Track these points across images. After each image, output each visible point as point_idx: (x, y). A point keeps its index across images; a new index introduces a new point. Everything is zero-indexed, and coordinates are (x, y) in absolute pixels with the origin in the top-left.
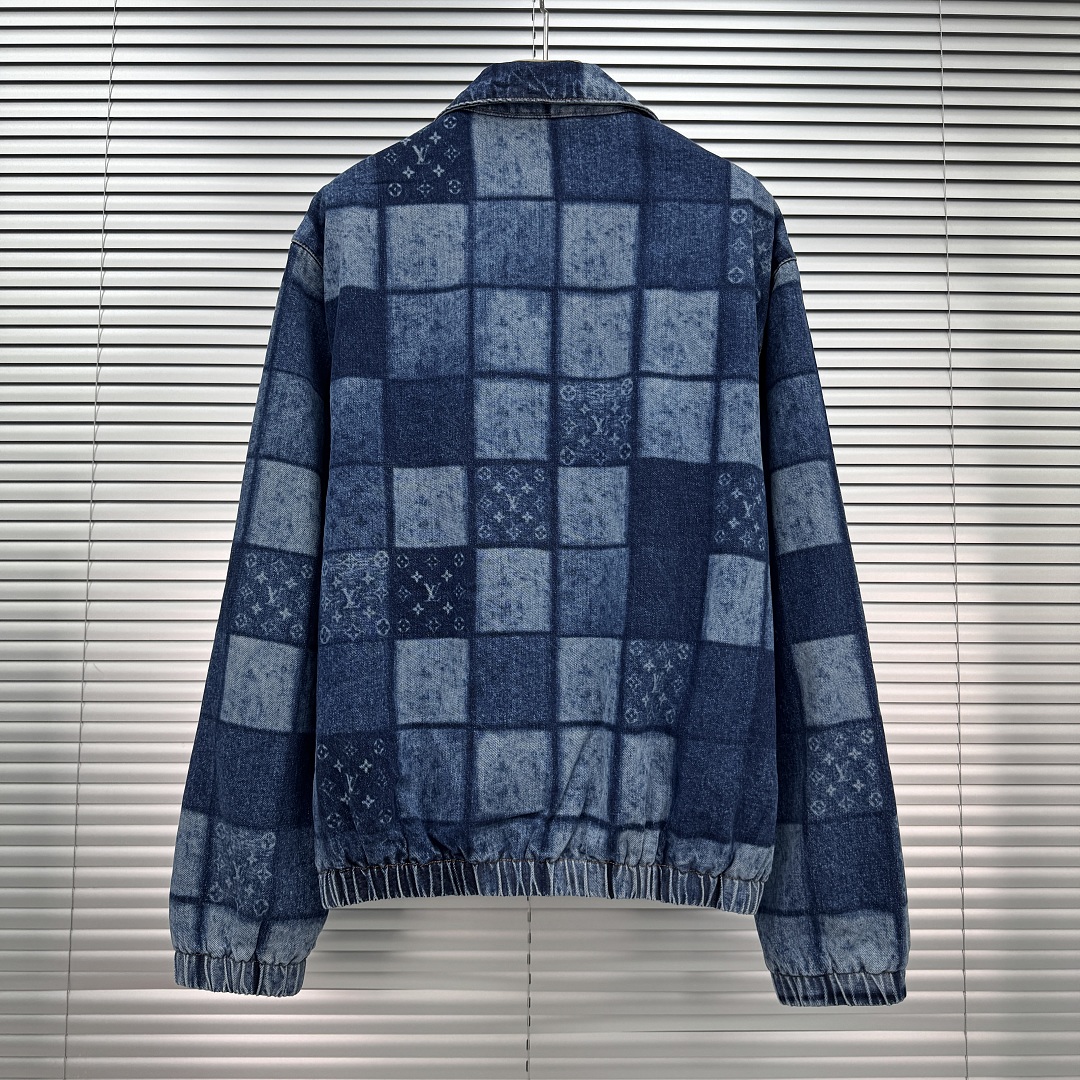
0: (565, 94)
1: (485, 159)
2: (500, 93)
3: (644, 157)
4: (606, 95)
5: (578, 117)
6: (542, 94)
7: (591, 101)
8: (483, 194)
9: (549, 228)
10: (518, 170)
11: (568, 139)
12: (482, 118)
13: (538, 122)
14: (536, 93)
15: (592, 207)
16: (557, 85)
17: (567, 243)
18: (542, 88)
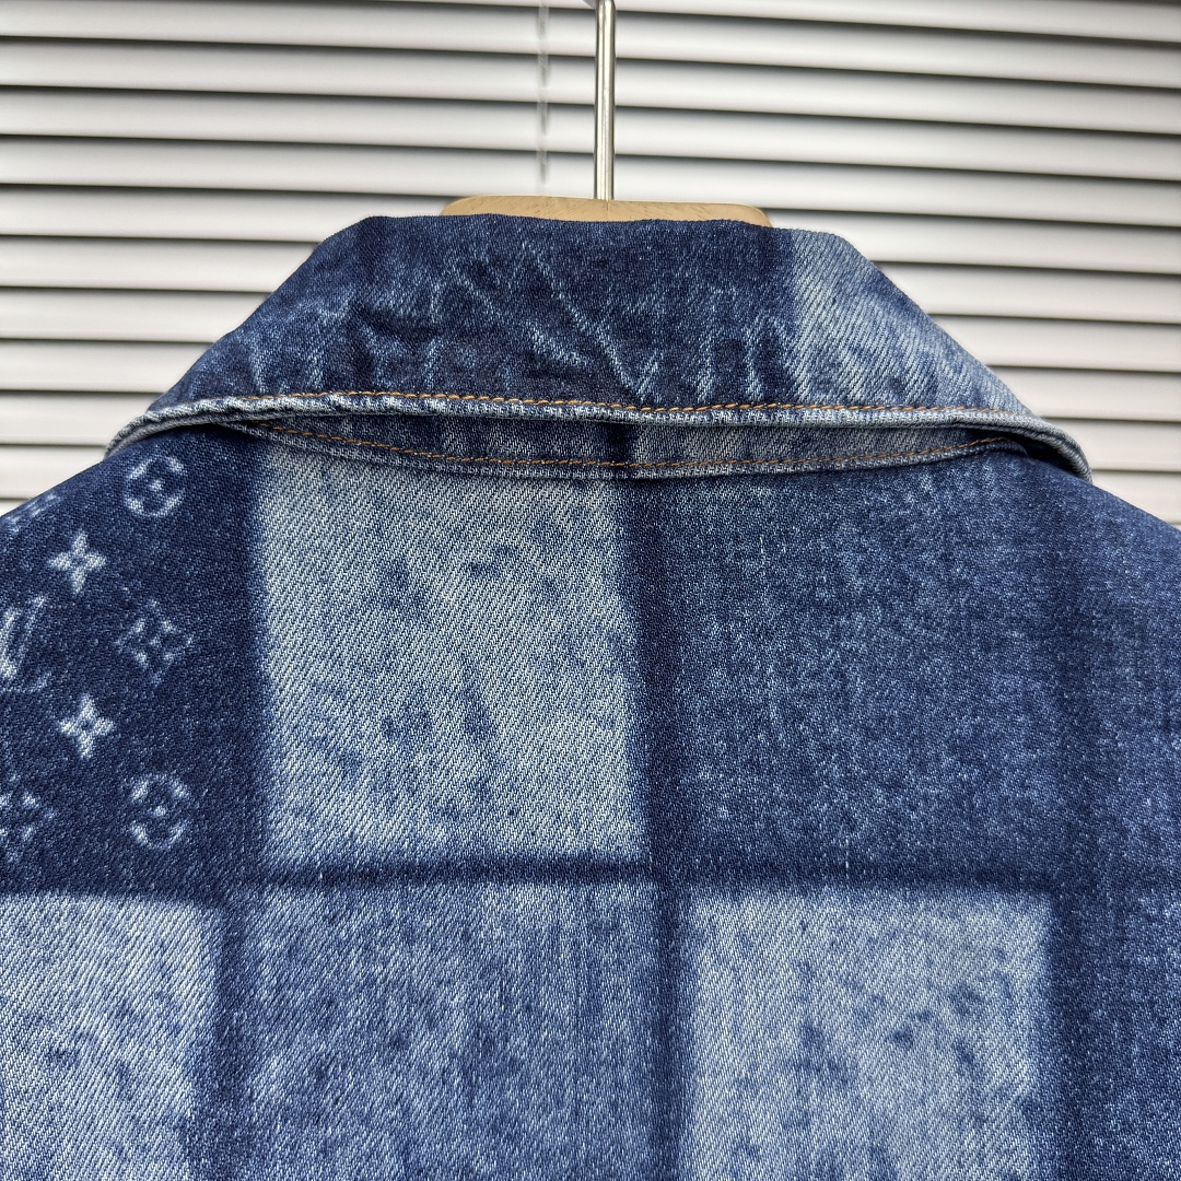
0: (705, 384)
1: (319, 670)
2: (393, 368)
3: (1063, 667)
4: (897, 386)
5: (758, 479)
6: (596, 382)
7: (829, 416)
8: (296, 853)
9: (622, 1021)
10: (478, 726)
11: (711, 582)
12: (307, 473)
13: (571, 496)
14: (568, 374)
15: (830, 909)
16: (672, 338)
17: (711, 1095)
18: (597, 353)
